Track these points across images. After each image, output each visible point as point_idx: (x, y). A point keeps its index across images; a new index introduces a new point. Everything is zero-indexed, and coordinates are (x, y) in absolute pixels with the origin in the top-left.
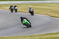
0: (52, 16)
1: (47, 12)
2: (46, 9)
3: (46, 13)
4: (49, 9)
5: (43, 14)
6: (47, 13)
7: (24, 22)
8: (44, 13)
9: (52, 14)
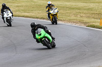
0: (94, 27)
1: (82, 15)
2: (79, 9)
3: (79, 18)
4: (85, 10)
5: (70, 21)
6: (81, 19)
7: (40, 35)
8: (73, 17)
9: (93, 20)
